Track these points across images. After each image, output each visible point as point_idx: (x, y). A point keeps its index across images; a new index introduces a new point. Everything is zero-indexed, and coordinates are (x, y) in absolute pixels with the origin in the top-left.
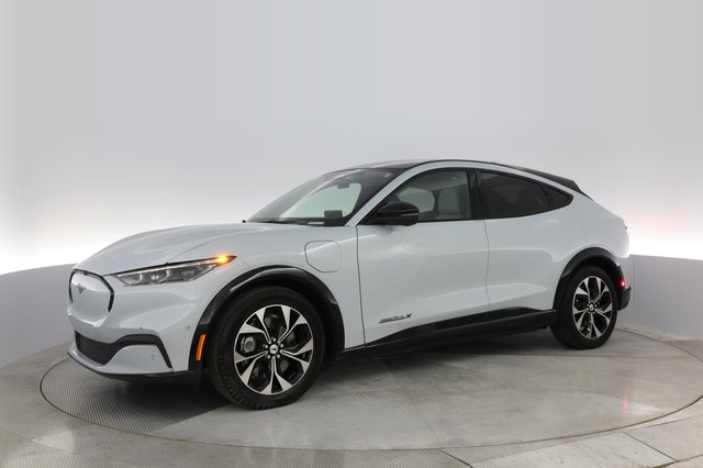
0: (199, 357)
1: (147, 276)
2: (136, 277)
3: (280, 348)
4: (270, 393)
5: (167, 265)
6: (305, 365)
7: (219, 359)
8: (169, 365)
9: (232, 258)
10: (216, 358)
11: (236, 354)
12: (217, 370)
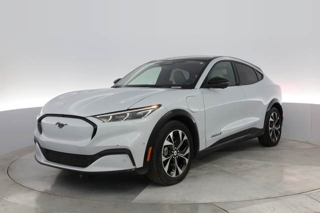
0: (148, 159)
1: (113, 117)
2: (108, 118)
3: (178, 153)
4: (175, 177)
5: (128, 110)
6: (187, 160)
7: (157, 160)
8: (134, 164)
9: (159, 106)
10: (155, 159)
11: (163, 156)
12: (155, 166)
